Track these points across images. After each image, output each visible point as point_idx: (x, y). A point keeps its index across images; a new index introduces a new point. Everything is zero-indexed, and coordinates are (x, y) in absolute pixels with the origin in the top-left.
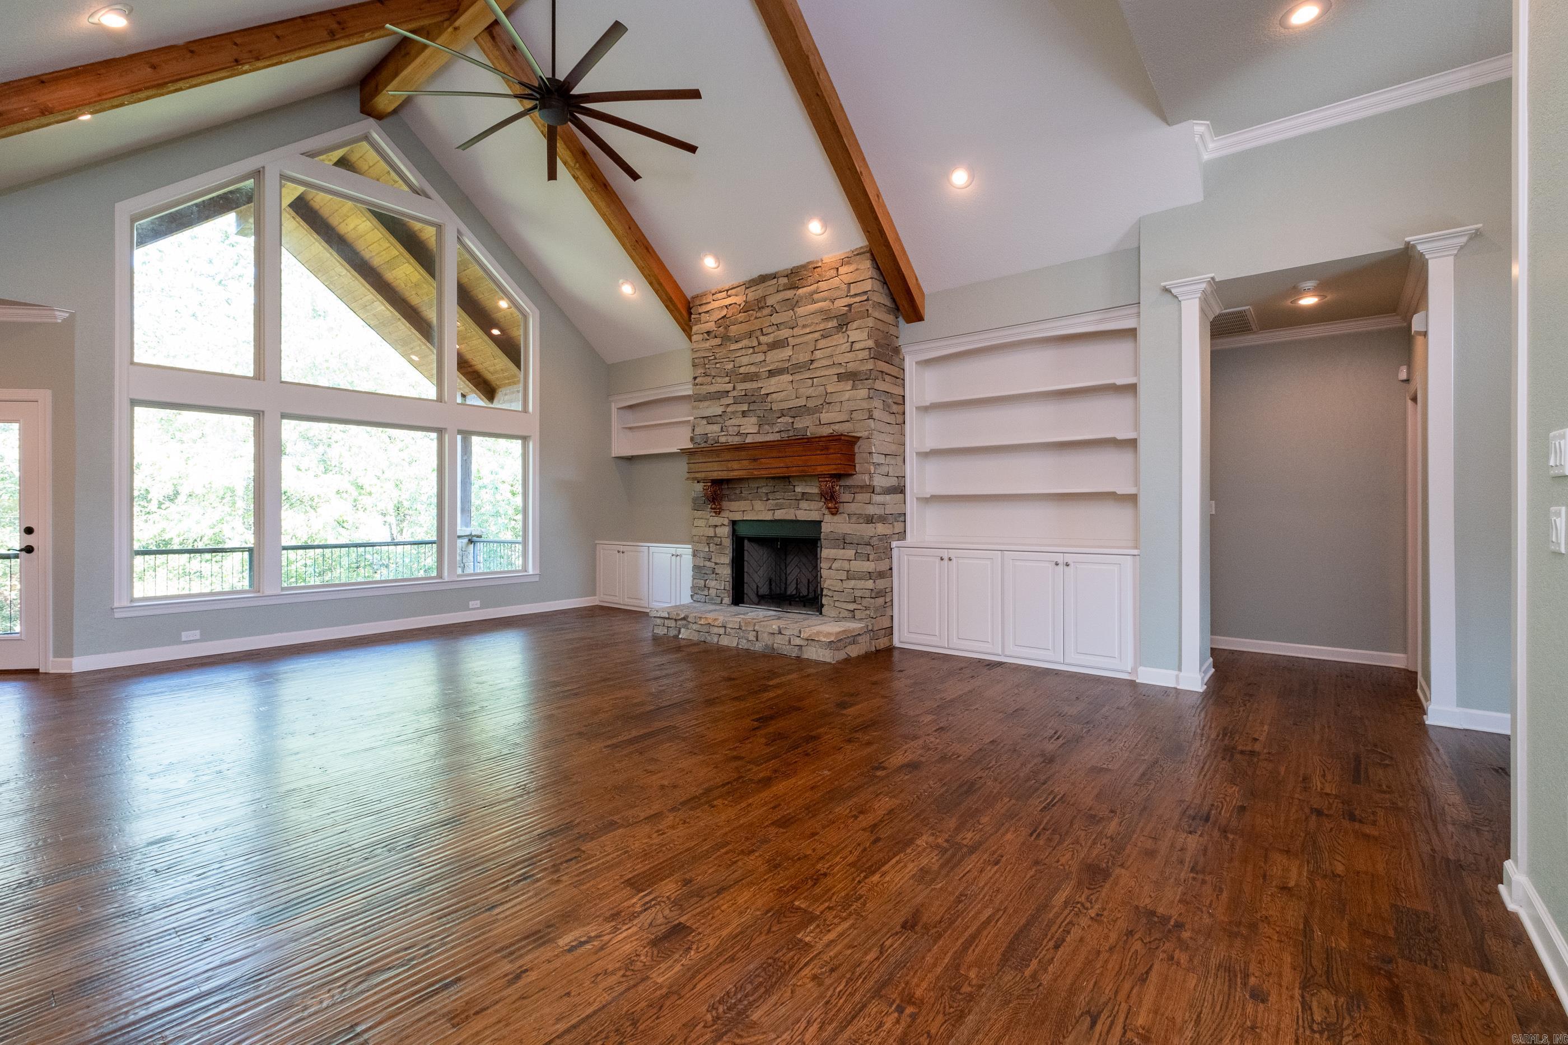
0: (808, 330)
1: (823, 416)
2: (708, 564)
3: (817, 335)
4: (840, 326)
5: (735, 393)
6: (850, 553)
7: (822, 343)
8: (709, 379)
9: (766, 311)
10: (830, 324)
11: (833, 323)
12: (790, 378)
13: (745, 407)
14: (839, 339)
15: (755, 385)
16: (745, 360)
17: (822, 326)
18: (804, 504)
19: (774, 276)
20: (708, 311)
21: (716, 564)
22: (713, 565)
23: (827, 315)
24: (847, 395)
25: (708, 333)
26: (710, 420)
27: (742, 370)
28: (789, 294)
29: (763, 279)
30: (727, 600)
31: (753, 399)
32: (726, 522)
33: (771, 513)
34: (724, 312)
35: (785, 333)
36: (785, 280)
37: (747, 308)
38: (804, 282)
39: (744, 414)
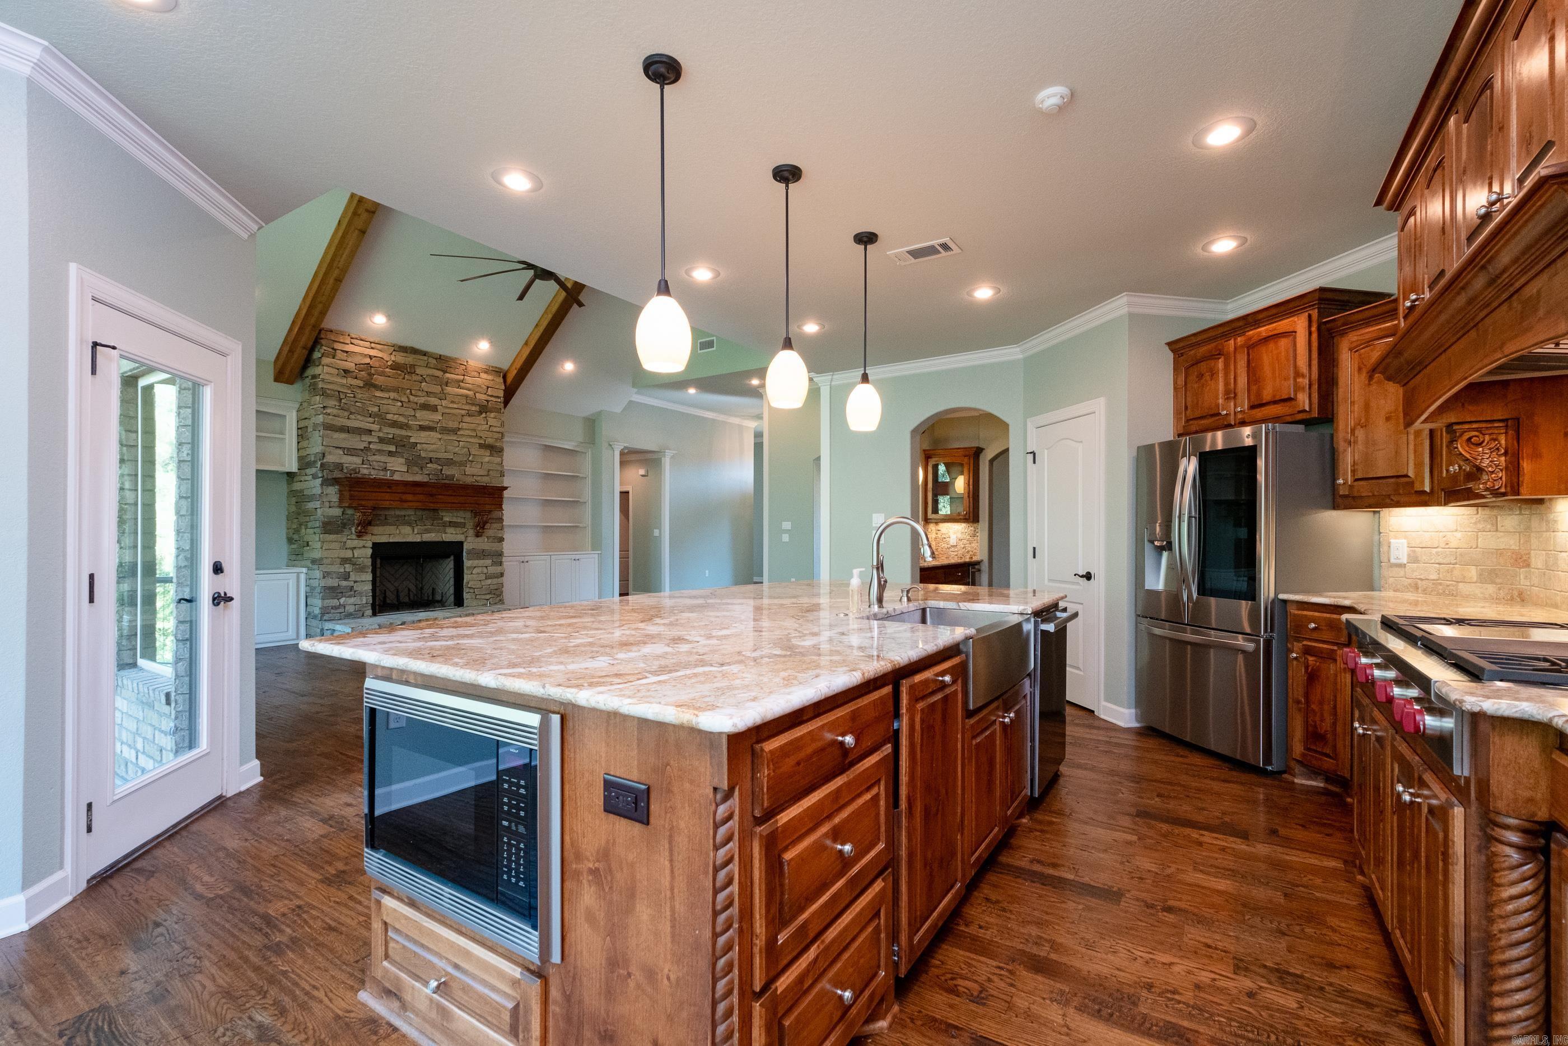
0: (455, 406)
1: (467, 469)
2: (344, 583)
3: (463, 412)
4: (481, 413)
5: (381, 435)
6: (488, 562)
7: (467, 419)
8: (346, 414)
9: (415, 377)
10: (474, 408)
11: (477, 408)
12: (440, 436)
13: (393, 448)
14: (480, 419)
15: (403, 433)
16: (394, 409)
17: (467, 407)
18: (450, 530)
19: (425, 354)
20: (347, 352)
21: (355, 582)
22: (352, 584)
23: (471, 401)
24: (487, 459)
25: (346, 371)
26: (350, 452)
27: (389, 416)
28: (439, 373)
29: (414, 351)
30: (369, 612)
31: (402, 443)
32: (370, 544)
33: (419, 536)
34: (368, 360)
35: (433, 401)
36: (434, 361)
37: (396, 366)
38: (452, 370)
39: (390, 454)
